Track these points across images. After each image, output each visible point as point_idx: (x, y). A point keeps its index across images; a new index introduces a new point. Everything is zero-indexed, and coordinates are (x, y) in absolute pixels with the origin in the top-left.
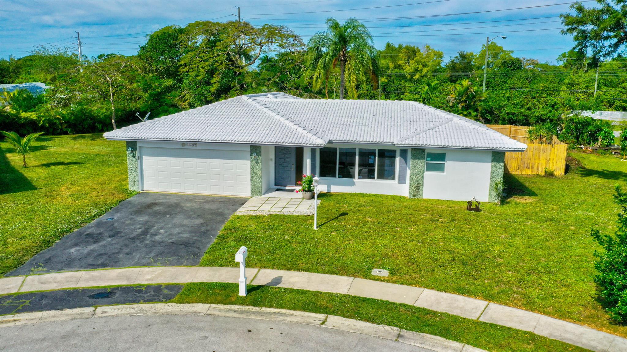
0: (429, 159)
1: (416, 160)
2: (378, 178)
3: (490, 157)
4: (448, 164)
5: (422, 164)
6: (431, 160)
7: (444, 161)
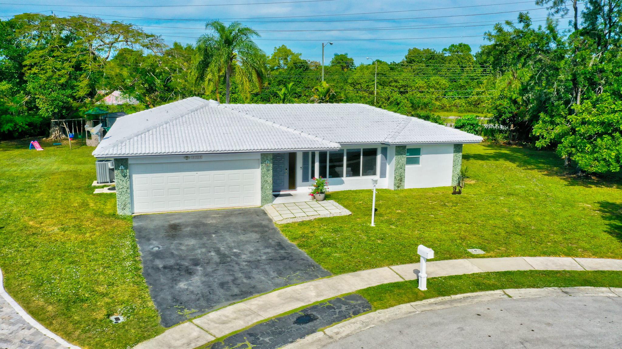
0: (408, 154)
1: (399, 156)
2: (363, 175)
3: (452, 149)
4: (423, 158)
5: (404, 158)
6: (410, 155)
7: (419, 154)
